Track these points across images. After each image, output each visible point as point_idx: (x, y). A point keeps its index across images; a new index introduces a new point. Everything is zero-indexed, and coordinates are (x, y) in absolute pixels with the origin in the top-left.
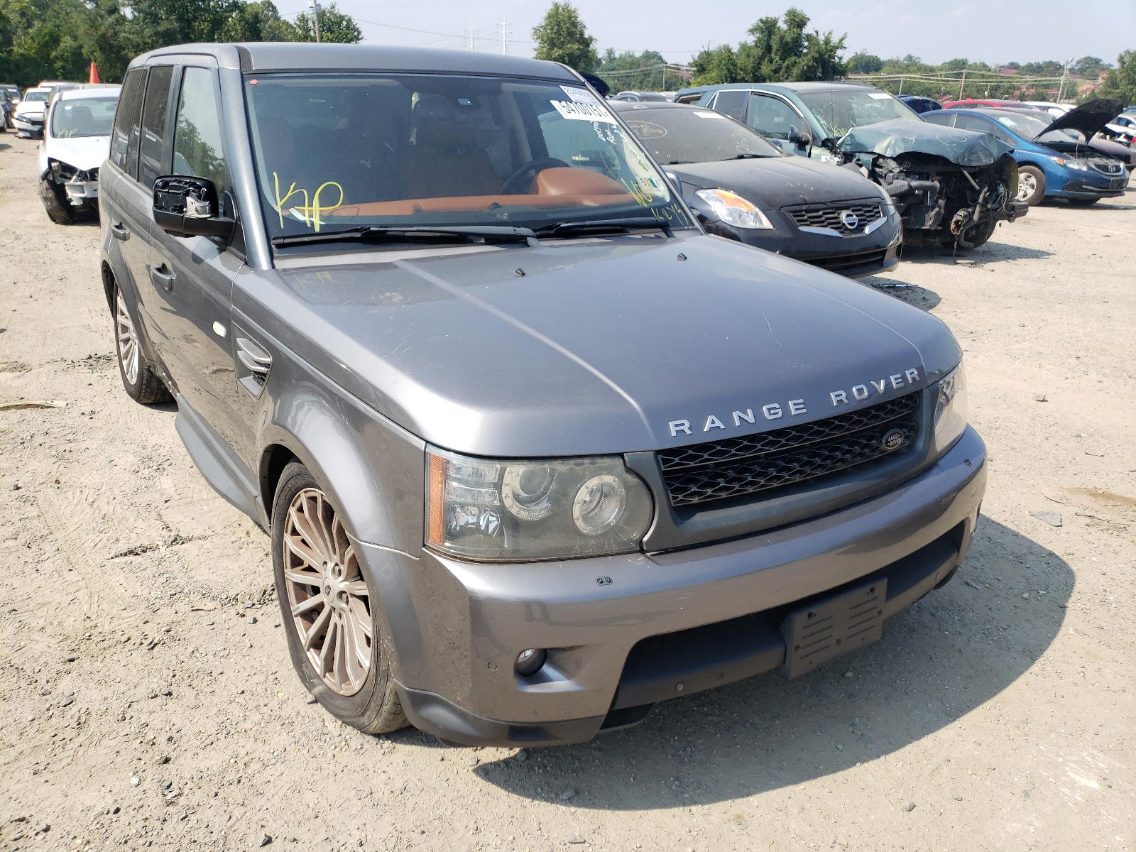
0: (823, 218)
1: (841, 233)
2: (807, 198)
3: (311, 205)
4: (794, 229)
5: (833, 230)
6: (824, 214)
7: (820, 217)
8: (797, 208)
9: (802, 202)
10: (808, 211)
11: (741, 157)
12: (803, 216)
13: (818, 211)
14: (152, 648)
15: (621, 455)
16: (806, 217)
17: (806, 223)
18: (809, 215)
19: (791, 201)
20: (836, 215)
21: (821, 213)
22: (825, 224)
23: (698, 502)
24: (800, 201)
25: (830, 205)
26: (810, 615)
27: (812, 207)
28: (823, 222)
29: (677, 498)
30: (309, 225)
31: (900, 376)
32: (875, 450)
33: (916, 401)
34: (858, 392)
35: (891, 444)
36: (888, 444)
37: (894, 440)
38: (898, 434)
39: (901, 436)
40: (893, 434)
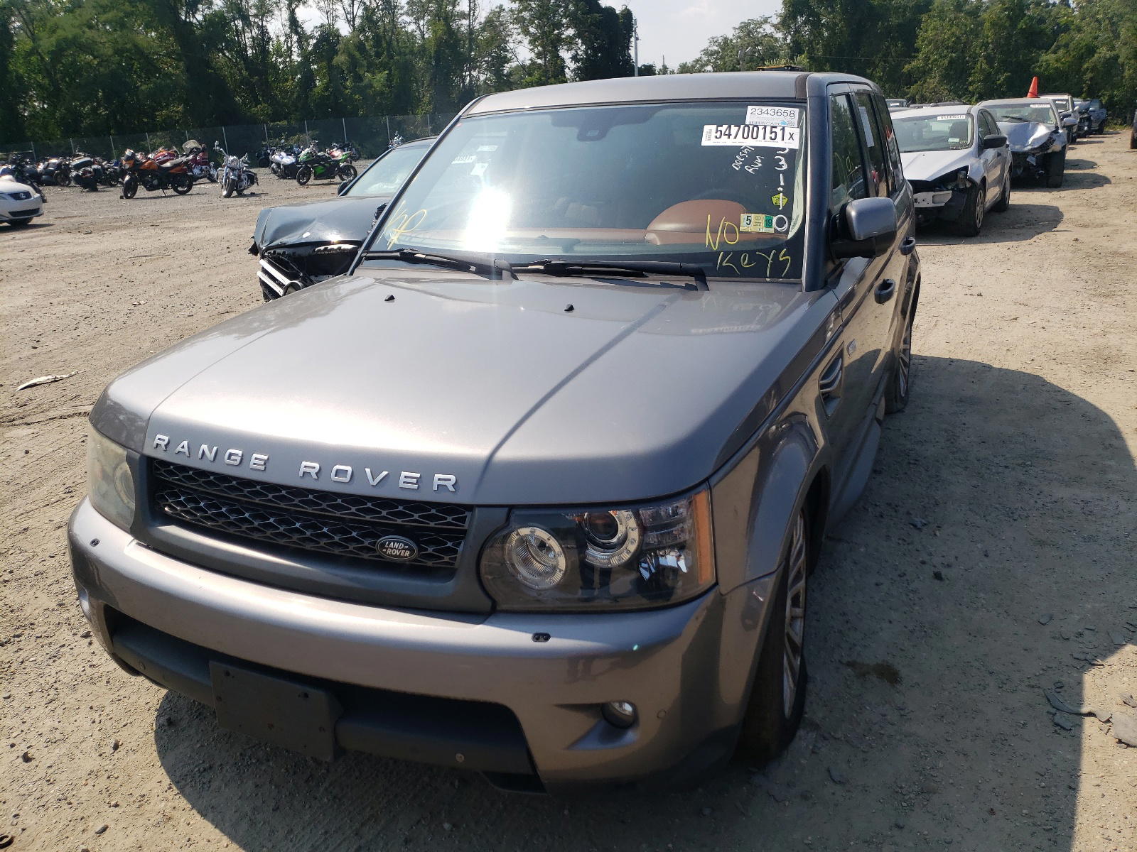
15: (126, 448)
31: (418, 475)
32: (368, 549)
33: (463, 520)
34: (338, 473)
35: (389, 552)
36: (384, 550)
37: (396, 548)
38: (405, 544)
39: (412, 550)
40: (394, 542)
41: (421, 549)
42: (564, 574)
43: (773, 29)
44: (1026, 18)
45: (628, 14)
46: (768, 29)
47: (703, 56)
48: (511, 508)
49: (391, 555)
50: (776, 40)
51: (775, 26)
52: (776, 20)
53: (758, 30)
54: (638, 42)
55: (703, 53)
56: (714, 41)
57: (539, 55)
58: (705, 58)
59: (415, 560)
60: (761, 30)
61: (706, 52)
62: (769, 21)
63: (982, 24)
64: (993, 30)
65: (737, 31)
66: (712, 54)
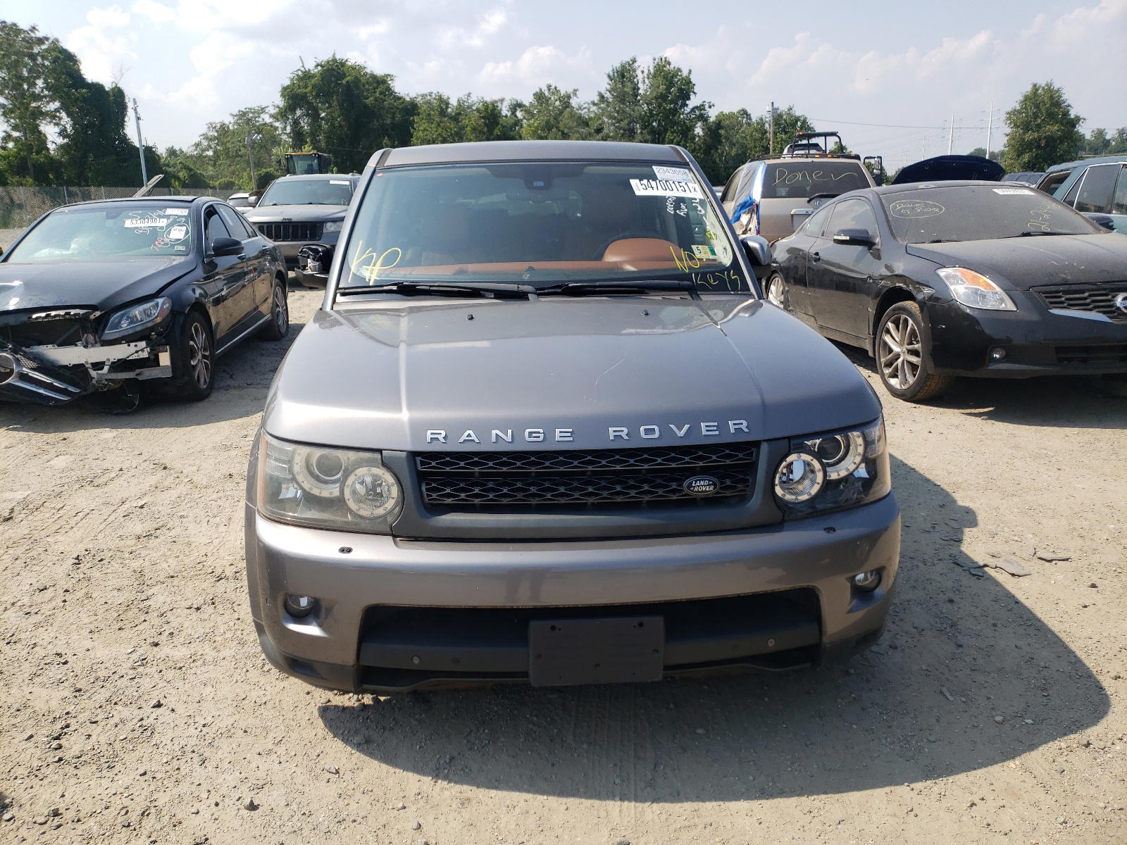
0: (1088, 301)
1: (1110, 318)
2: (1069, 278)
3: (374, 265)
4: (1044, 312)
5: (1101, 314)
6: (1090, 296)
7: (1085, 299)
8: (1053, 288)
9: (1063, 282)
10: (1066, 292)
11: (1028, 235)
12: (1060, 297)
13: (1083, 292)
14: (219, 581)
15: (380, 451)
16: (1063, 299)
17: (1061, 305)
18: (1068, 296)
19: (1046, 281)
20: (1110, 297)
21: (1086, 294)
22: (1091, 306)
23: (451, 502)
24: (1057, 280)
25: (1104, 286)
26: (553, 628)
27: (1074, 287)
28: (1088, 304)
29: (431, 496)
30: (367, 280)
31: (716, 424)
32: (674, 491)
33: (751, 454)
34: (647, 431)
35: (696, 489)
36: (692, 489)
37: (702, 486)
38: (709, 481)
39: (714, 484)
40: (700, 481)
41: (722, 483)
42: (822, 486)
43: (271, 120)
44: (499, 126)
45: (119, 94)
46: (268, 120)
47: (203, 141)
48: (789, 438)
49: (699, 492)
50: (276, 129)
51: (271, 116)
52: (273, 111)
53: (257, 119)
54: (140, 121)
55: (202, 137)
56: (211, 126)
57: (15, 128)
58: (205, 143)
59: (718, 493)
60: (260, 120)
61: (206, 137)
62: (267, 111)
63: (463, 128)
64: (474, 135)
65: (236, 118)
66: (210, 139)
